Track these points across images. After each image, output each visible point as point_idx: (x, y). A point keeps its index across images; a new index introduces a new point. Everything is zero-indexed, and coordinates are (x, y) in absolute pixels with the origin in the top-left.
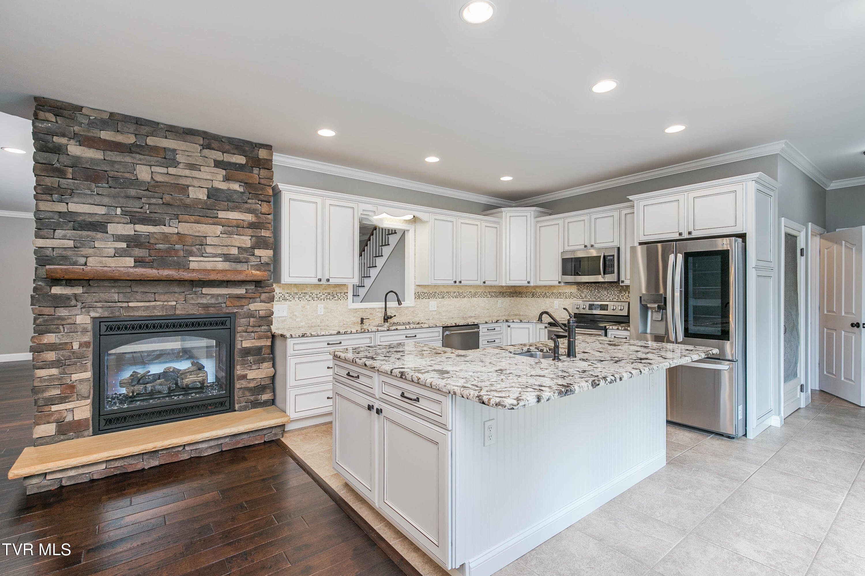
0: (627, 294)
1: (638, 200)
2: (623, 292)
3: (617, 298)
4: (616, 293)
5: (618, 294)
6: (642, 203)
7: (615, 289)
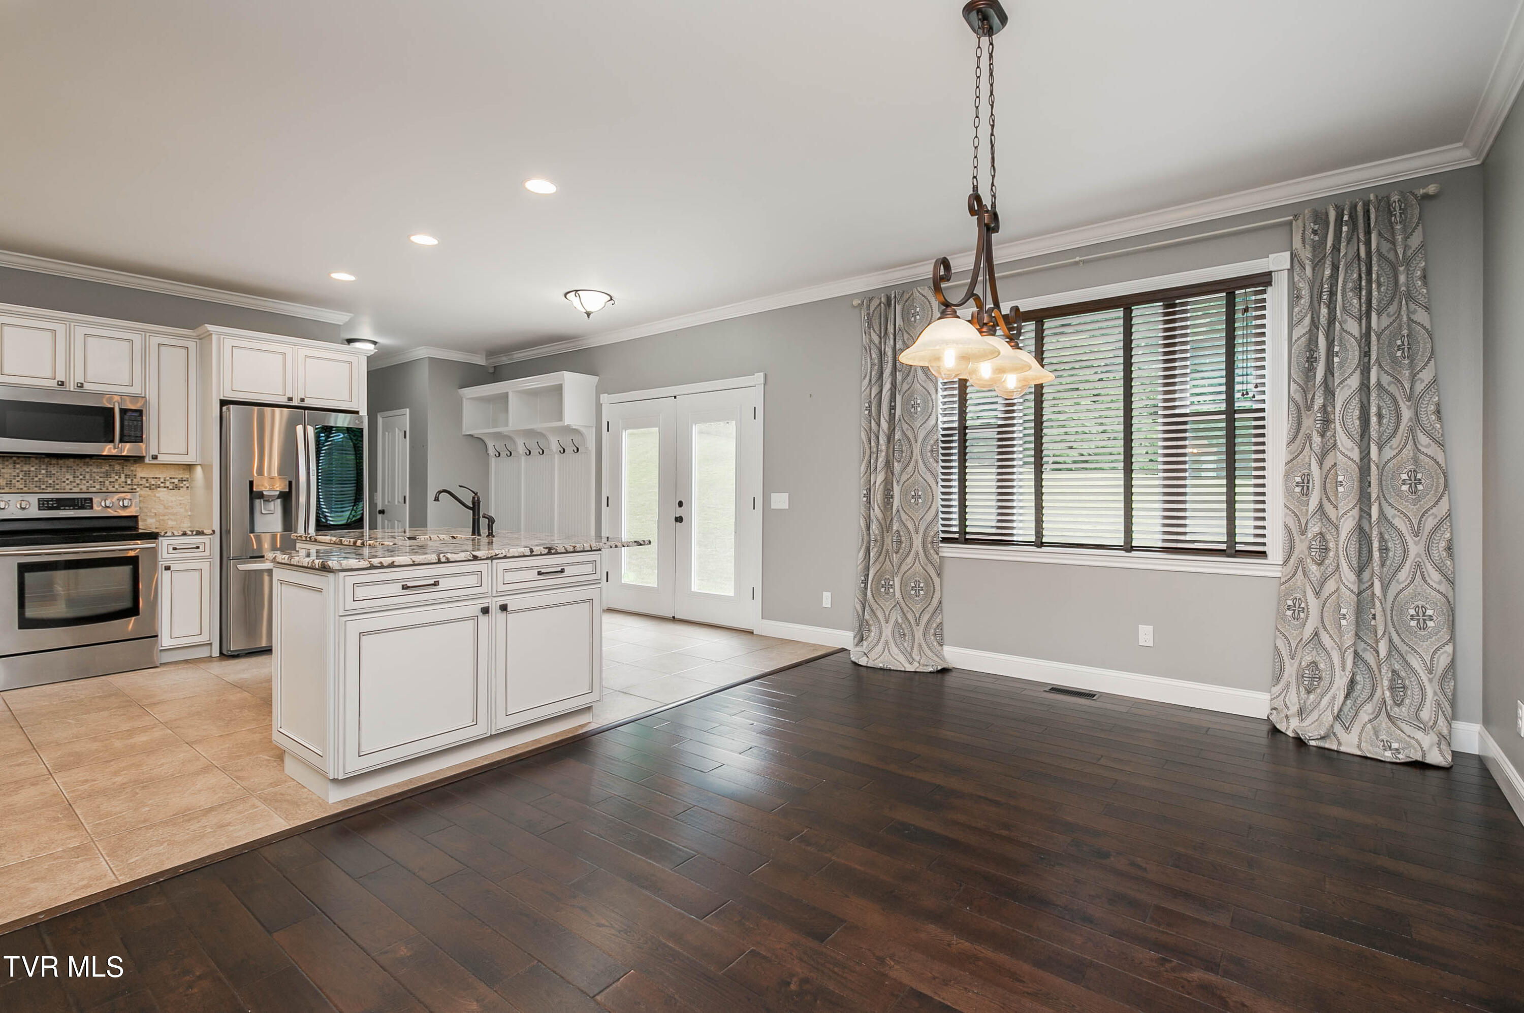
0: (123, 478)
1: (219, 334)
2: (113, 475)
3: (98, 487)
4: (98, 477)
5: (101, 480)
6: (228, 343)
7: (95, 470)
